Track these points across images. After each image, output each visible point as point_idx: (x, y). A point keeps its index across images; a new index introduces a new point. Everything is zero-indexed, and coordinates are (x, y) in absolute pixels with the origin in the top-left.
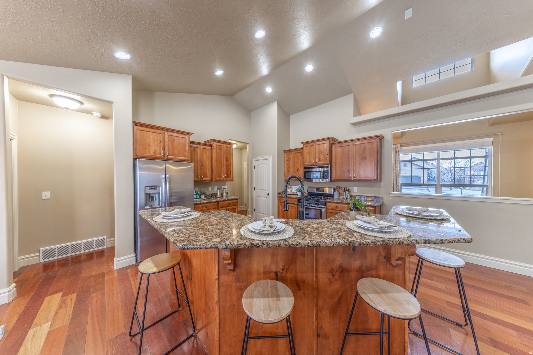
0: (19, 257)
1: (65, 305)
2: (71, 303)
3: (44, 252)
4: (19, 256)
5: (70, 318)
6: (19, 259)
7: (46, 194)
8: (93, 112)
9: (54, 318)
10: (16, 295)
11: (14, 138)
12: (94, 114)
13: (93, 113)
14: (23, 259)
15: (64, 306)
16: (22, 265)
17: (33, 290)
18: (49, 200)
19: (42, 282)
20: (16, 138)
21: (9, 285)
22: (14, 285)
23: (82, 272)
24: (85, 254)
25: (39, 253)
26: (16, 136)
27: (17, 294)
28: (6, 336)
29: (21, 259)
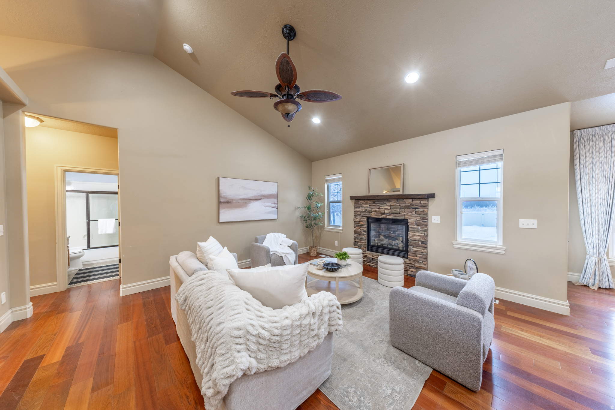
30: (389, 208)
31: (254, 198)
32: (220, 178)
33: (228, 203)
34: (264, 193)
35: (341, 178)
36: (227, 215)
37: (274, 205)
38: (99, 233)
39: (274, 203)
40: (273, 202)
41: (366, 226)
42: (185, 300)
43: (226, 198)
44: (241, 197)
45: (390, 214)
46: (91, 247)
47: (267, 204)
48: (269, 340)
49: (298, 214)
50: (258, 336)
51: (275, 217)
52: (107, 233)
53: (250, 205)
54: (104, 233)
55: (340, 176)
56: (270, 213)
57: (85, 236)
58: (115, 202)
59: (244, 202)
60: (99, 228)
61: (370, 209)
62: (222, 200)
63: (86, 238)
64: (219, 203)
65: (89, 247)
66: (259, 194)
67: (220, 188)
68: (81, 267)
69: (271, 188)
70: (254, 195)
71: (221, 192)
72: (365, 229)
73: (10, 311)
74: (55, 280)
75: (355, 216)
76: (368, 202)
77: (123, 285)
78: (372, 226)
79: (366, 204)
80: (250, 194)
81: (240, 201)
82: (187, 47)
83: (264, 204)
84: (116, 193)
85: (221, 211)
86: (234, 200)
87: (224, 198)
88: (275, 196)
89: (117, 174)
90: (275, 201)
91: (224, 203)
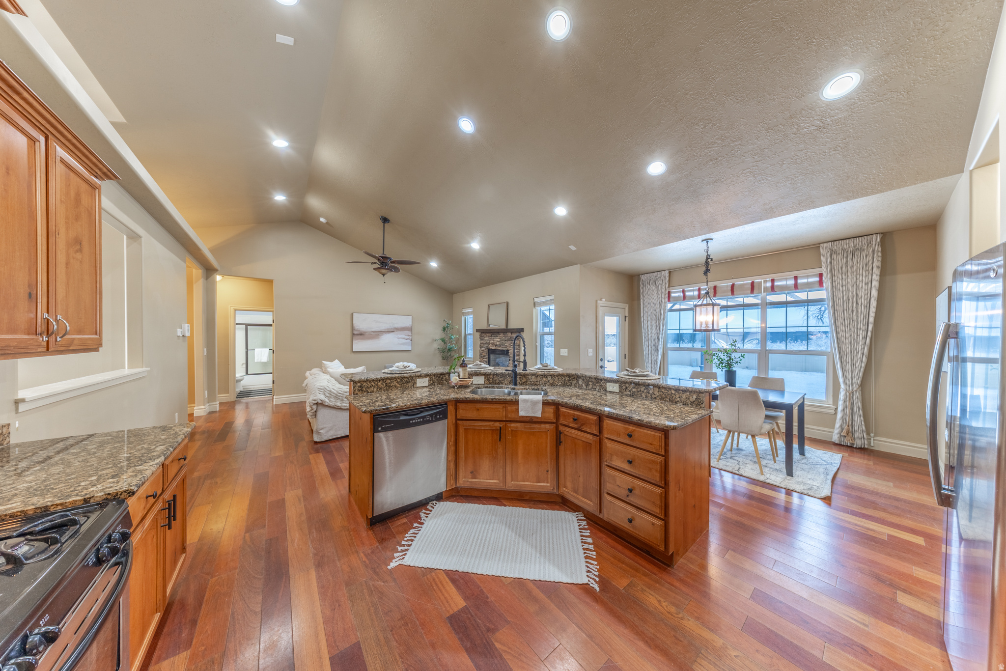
30: (499, 340)
31: (386, 331)
32: (354, 314)
33: (361, 335)
34: (397, 326)
35: (471, 312)
36: (359, 346)
37: (408, 337)
38: (256, 361)
39: (408, 336)
40: (407, 334)
41: (487, 357)
42: (306, 385)
43: (359, 331)
44: (373, 330)
45: (500, 346)
46: (249, 373)
47: (400, 336)
48: (336, 394)
49: (436, 346)
50: (331, 391)
51: (410, 348)
52: (262, 361)
53: (383, 336)
54: (259, 361)
55: (471, 310)
56: (403, 344)
57: (243, 364)
58: (270, 333)
59: (377, 334)
60: (255, 356)
61: (488, 341)
62: (355, 333)
63: (244, 366)
64: (353, 334)
65: (247, 374)
66: (392, 327)
67: (354, 322)
68: (242, 390)
69: (406, 321)
70: (386, 328)
71: (354, 325)
72: (486, 360)
73: (208, 404)
74: (228, 393)
75: (481, 347)
76: (488, 335)
77: (276, 396)
78: (492, 356)
79: (487, 337)
80: (383, 327)
81: (372, 333)
82: (322, 220)
83: (397, 336)
84: (271, 325)
85: (354, 342)
86: (367, 332)
87: (357, 330)
88: (410, 329)
89: (273, 311)
90: (409, 333)
91: (357, 335)
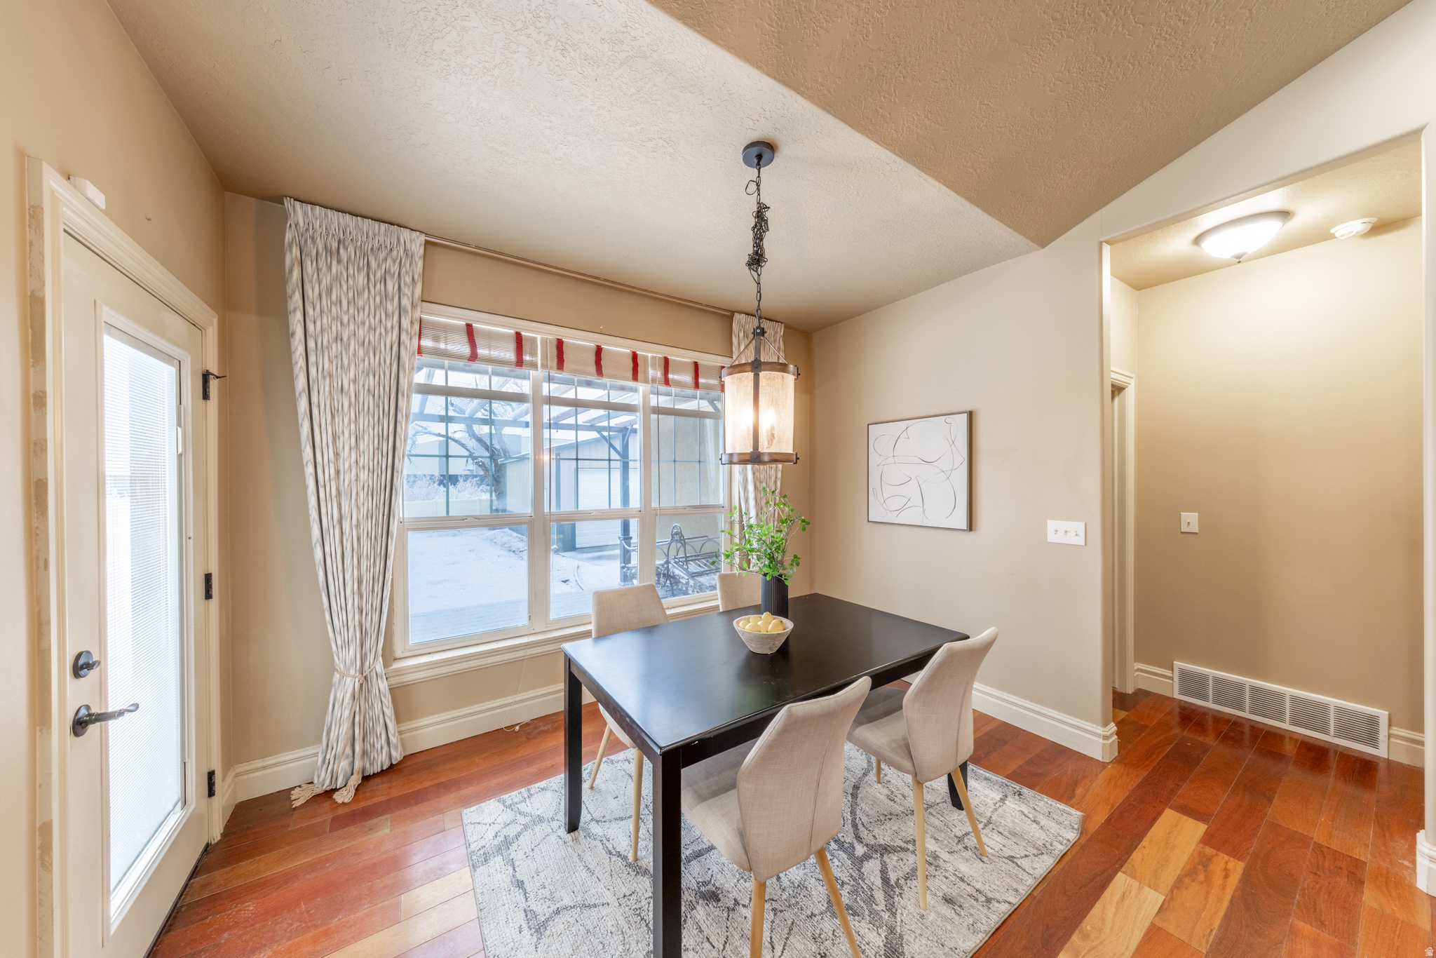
0: (1135, 664)
1: (1205, 877)
2: (1224, 887)
3: (1184, 675)
4: (1135, 661)
5: (1211, 938)
6: (1136, 668)
7: (1190, 521)
8: (1333, 227)
9: (1172, 891)
10: (1117, 754)
11: (1129, 384)
12: (1337, 235)
13: (1332, 231)
14: (1141, 670)
15: (1201, 877)
16: (1141, 686)
17: (1147, 765)
18: (1194, 536)
19: (1167, 756)
20: (1133, 381)
21: (1105, 724)
22: (1112, 727)
23: (1276, 800)
24: (1295, 737)
25: (1173, 671)
26: (1132, 378)
27: (1119, 752)
28: (1082, 841)
29: (1139, 670)
